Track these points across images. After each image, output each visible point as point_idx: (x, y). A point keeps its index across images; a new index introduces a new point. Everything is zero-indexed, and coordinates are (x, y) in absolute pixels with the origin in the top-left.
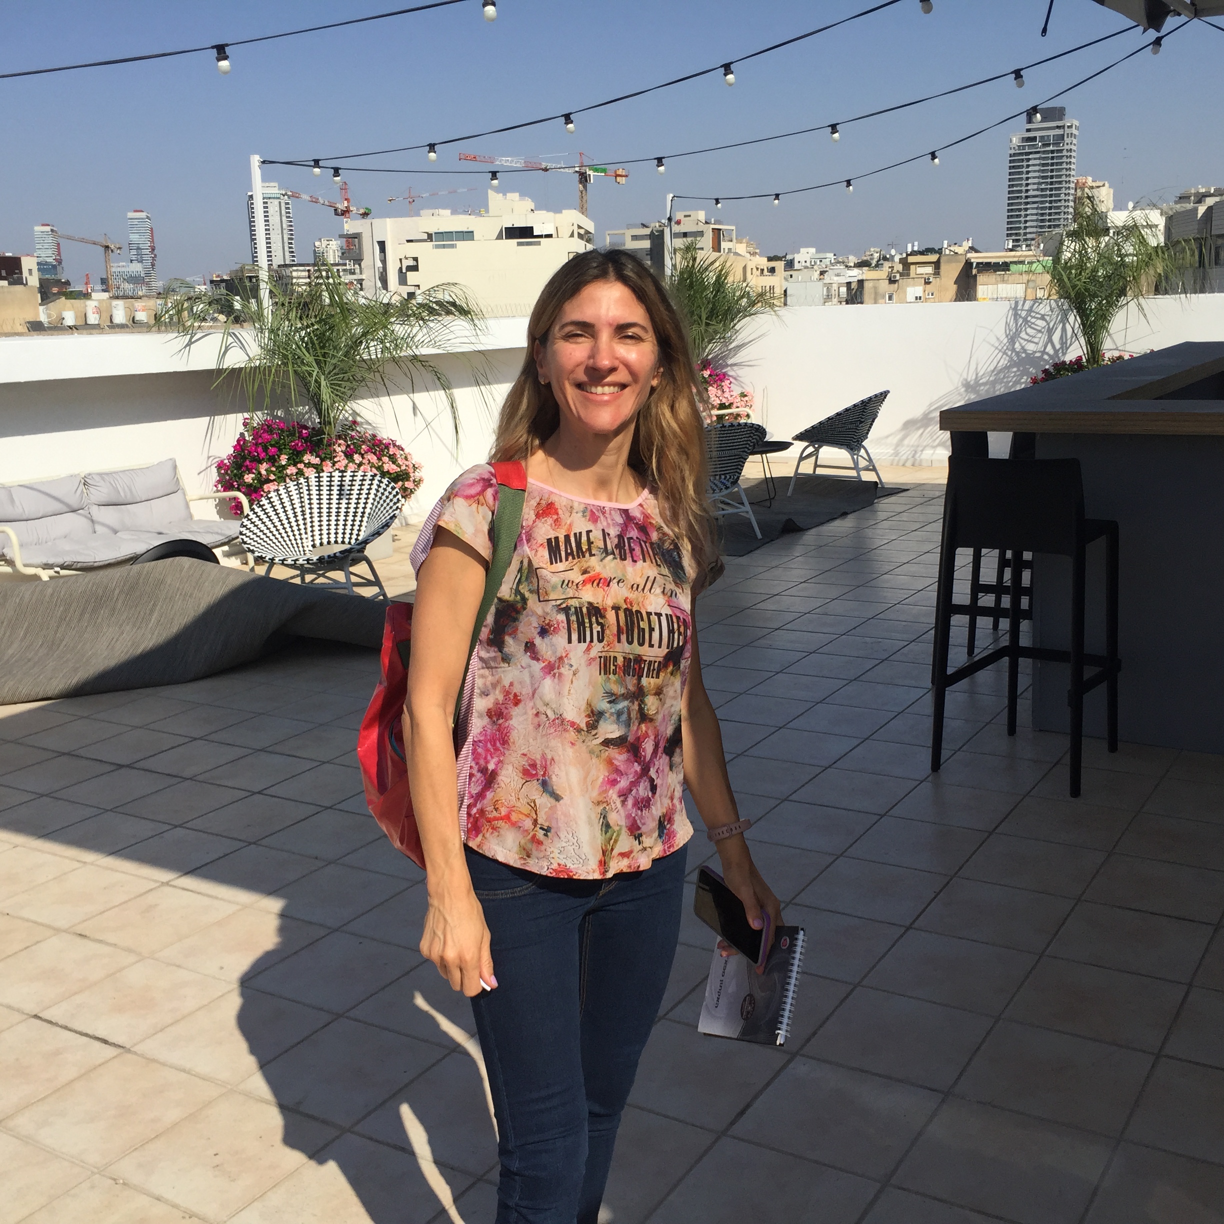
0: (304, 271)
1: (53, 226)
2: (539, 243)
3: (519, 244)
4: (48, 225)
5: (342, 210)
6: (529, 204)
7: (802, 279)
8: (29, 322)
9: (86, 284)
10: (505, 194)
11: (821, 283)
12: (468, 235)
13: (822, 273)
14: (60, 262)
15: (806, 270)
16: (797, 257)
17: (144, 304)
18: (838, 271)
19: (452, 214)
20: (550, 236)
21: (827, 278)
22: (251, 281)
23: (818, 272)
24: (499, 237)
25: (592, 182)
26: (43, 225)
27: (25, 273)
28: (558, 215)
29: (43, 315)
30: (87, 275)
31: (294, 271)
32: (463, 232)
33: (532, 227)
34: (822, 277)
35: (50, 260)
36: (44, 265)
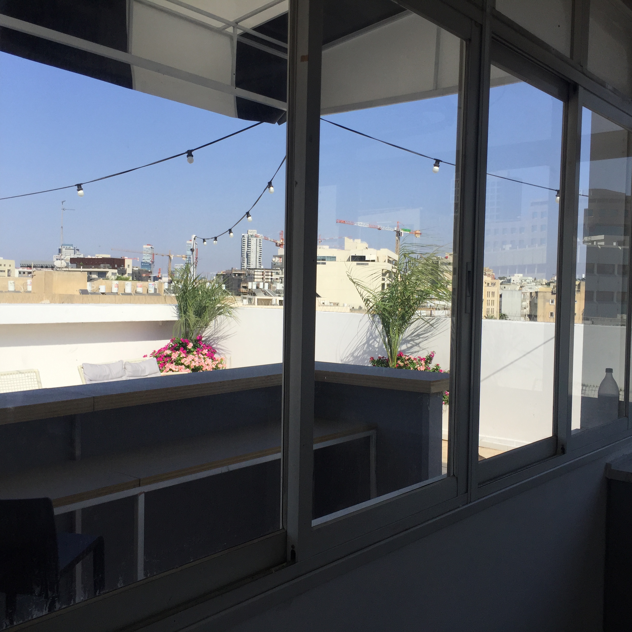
0: (261, 272)
1: (152, 246)
2: (368, 264)
3: (358, 264)
4: (150, 245)
5: (279, 244)
6: (366, 245)
7: (510, 289)
8: (80, 290)
9: (159, 273)
10: (354, 240)
11: (520, 292)
12: (333, 258)
13: (521, 287)
14: (153, 262)
15: (513, 285)
16: (513, 278)
17: (141, 284)
18: (530, 287)
19: (330, 248)
20: (374, 261)
21: (524, 290)
22: (235, 276)
23: (519, 286)
24: (348, 260)
25: (403, 236)
26: (148, 245)
27: (126, 266)
28: (378, 251)
29: (89, 287)
30: (160, 269)
31: (256, 271)
32: (330, 257)
33: (365, 256)
34: (521, 288)
35: (148, 261)
36: (146, 263)
